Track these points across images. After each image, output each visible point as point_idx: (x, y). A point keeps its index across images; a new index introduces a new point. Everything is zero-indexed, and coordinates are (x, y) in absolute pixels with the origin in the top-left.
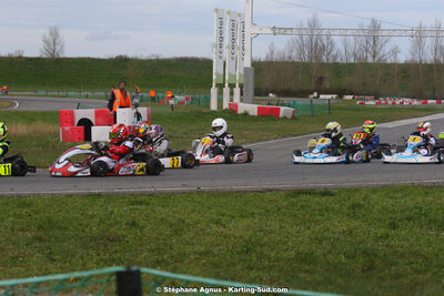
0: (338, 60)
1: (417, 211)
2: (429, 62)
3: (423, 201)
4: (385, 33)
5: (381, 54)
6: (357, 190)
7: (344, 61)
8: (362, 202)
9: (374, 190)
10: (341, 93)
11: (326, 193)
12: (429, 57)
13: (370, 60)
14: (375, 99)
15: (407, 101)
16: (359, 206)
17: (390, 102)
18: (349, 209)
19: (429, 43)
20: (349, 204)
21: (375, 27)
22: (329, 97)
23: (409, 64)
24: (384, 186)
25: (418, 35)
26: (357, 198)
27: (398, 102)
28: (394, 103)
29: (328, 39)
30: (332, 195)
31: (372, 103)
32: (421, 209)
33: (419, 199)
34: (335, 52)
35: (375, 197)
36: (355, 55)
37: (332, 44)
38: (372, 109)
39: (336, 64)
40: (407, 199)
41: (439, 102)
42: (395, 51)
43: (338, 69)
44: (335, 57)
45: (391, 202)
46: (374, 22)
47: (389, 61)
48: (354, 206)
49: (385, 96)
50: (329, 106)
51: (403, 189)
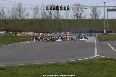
0: (6, 18)
1: (36, 75)
2: (40, 19)
3: (38, 71)
4: (23, 8)
5: (22, 16)
6: (13, 67)
7: (9, 19)
8: (15, 72)
9: (20, 67)
10: (7, 31)
11: (2, 69)
12: (40, 17)
13: (18, 18)
14: (21, 33)
15: (32, 34)
16: (14, 73)
17: (26, 34)
18: (10, 74)
19: (40, 11)
20: (10, 72)
21: (20, 6)
22: (3, 32)
23: (33, 20)
24: (24, 65)
25: (36, 9)
26: (14, 70)
27: (29, 34)
28: (28, 34)
29: (2, 10)
30: (4, 69)
31: (19, 34)
32: (38, 74)
33: (37, 70)
34: (5, 15)
35: (20, 70)
36: (13, 16)
37: (4, 12)
38: (19, 37)
39: (6, 20)
40: (32, 70)
41: (44, 34)
42: (28, 15)
43: (6, 22)
44: (5, 17)
45: (26, 71)
46: (19, 4)
47: (25, 19)
48: (12, 74)
49: (24, 32)
50: (3, 36)
51: (31, 67)
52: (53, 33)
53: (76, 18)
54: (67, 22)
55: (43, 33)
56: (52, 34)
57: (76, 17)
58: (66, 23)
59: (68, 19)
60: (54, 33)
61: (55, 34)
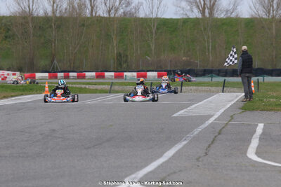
52: (88, 74)
53: (196, 14)
54: (154, 31)
55: (47, 74)
56: (84, 77)
57: (196, 10)
58: (152, 33)
59: (159, 16)
60: (94, 74)
61: (98, 77)
